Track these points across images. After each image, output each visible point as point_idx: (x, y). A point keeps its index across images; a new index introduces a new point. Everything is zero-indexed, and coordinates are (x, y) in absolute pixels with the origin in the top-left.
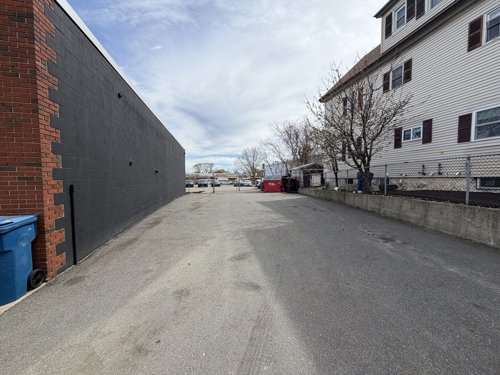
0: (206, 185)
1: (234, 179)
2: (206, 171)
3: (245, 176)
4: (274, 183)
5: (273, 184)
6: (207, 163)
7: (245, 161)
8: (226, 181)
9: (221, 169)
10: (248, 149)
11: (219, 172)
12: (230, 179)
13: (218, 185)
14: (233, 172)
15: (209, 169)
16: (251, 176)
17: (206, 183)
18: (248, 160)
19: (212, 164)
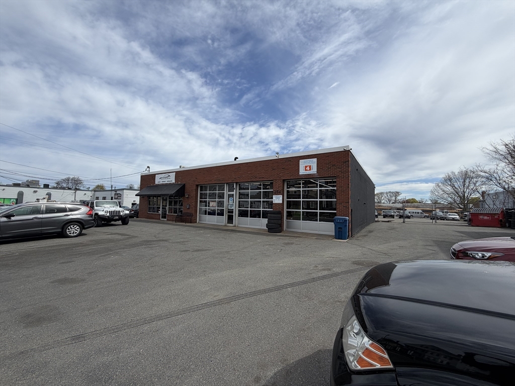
0: (392, 216)
1: (431, 211)
2: (390, 201)
3: (451, 208)
4: (488, 216)
5: (486, 218)
6: (390, 192)
7: (449, 189)
8: (418, 213)
9: (411, 198)
10: (453, 173)
11: (408, 201)
12: (424, 211)
13: (408, 217)
14: (429, 202)
15: (394, 198)
16: (461, 208)
17: (392, 214)
18: (453, 186)
19: (398, 193)
